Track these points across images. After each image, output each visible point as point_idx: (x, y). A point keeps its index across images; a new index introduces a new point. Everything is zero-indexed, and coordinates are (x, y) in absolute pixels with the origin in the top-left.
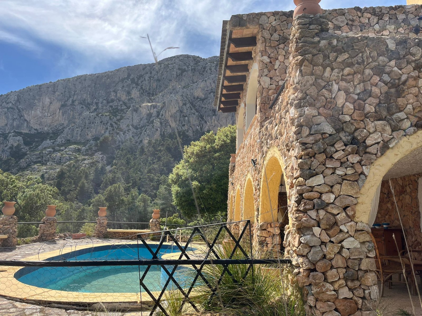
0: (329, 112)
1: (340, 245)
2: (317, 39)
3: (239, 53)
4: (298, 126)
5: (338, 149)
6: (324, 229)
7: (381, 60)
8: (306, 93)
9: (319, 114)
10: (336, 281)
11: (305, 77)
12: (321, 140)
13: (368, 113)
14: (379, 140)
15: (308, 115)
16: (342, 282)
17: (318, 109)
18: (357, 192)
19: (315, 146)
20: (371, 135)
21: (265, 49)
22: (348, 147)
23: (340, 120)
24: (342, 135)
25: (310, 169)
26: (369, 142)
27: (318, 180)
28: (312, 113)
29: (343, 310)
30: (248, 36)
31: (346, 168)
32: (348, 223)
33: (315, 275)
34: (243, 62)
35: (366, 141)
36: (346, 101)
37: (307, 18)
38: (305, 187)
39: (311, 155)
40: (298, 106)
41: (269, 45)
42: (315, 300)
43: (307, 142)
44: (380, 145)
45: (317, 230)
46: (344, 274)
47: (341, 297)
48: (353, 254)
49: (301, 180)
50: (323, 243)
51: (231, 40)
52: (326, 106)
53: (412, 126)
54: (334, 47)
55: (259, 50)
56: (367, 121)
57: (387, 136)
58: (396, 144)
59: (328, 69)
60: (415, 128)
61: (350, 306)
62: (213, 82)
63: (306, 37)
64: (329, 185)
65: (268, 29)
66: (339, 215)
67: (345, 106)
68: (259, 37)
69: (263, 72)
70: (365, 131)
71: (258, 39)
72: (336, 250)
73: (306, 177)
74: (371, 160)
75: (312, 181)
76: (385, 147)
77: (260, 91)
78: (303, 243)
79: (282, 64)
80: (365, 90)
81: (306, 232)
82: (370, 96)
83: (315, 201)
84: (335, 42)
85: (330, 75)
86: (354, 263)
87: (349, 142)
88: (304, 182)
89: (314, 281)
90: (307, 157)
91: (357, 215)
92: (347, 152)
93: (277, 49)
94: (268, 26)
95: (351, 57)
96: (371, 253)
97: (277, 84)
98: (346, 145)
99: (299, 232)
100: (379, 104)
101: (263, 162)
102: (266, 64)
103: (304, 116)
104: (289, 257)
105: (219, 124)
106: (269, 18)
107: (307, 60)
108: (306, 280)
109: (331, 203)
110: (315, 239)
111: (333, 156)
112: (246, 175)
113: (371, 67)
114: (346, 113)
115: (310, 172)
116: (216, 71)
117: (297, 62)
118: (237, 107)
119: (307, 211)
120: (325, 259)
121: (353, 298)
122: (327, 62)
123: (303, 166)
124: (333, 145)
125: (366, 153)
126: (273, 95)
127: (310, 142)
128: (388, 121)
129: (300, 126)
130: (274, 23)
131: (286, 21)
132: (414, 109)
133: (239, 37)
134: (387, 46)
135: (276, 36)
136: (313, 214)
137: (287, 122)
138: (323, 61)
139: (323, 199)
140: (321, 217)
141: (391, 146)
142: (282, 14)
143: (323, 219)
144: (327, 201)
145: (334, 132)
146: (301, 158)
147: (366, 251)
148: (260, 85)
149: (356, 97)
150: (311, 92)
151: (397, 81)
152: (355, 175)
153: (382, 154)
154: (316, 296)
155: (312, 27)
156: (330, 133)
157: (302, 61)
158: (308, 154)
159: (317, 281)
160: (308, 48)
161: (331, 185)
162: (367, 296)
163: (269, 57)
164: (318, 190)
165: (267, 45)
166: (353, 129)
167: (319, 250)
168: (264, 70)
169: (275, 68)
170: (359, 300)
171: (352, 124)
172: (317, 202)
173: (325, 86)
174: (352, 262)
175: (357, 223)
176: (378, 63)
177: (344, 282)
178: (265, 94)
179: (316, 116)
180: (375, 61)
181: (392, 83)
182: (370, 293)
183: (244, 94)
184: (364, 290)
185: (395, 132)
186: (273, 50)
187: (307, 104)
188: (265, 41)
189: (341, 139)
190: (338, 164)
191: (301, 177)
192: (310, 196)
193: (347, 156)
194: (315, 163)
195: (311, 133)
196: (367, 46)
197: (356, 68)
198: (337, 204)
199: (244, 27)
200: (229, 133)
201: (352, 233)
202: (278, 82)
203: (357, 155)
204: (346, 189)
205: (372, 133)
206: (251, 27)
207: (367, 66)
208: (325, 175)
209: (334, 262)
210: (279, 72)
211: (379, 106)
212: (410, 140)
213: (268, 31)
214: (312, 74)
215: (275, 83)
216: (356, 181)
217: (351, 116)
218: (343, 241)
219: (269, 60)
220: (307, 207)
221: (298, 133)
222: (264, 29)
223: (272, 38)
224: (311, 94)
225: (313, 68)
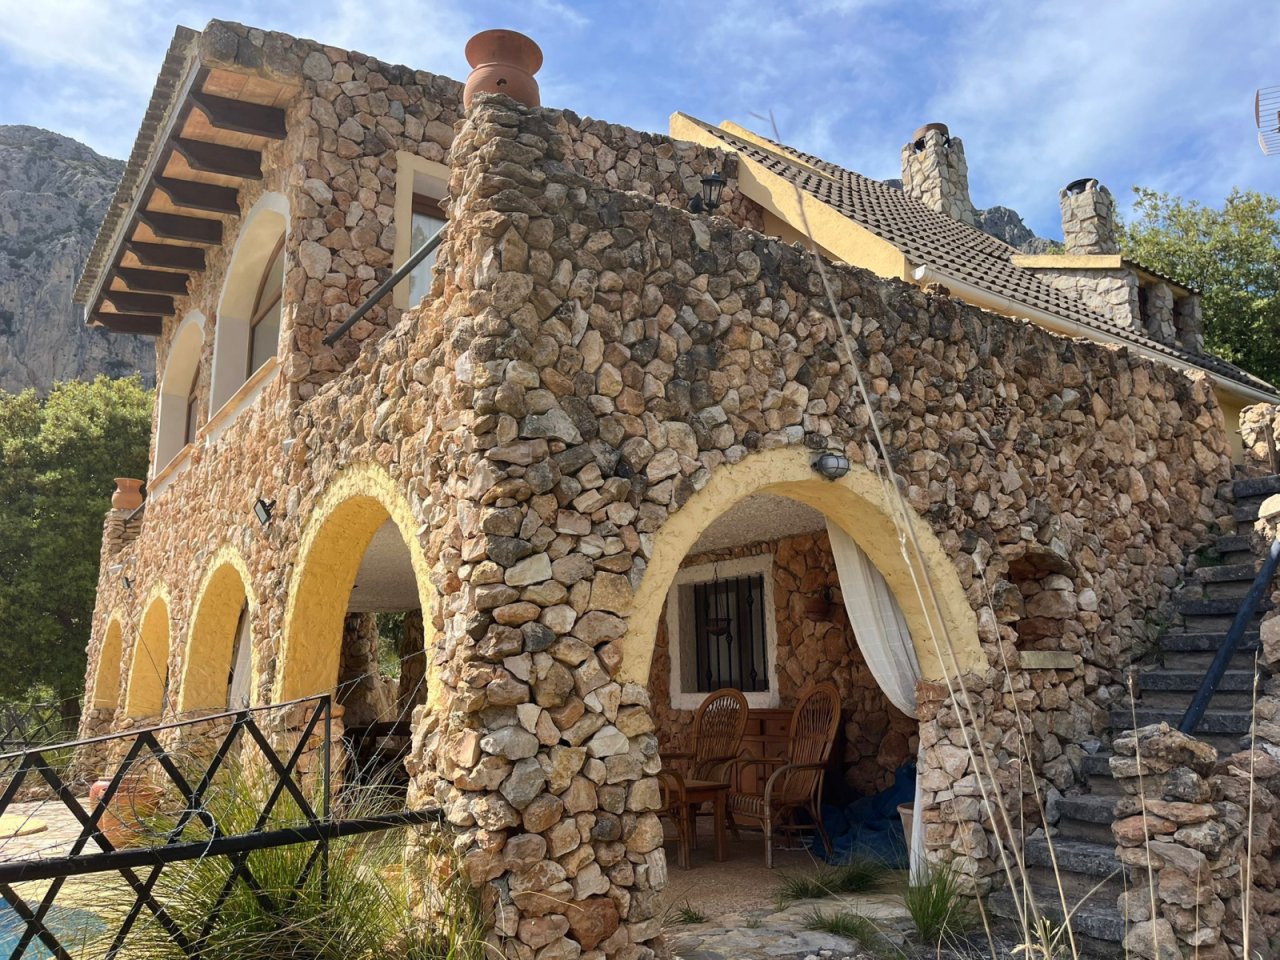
0: (568, 383)
1: (585, 749)
2: (538, 175)
3: (214, 145)
4: (484, 411)
5: (588, 486)
6: (546, 709)
7: (680, 269)
8: (508, 319)
9: (543, 384)
10: (572, 853)
11: (510, 273)
12: (548, 458)
13: (651, 399)
14: (675, 470)
15: (513, 383)
16: (587, 851)
17: (541, 369)
18: (627, 604)
19: (532, 474)
20: (658, 456)
21: (320, 157)
22: (610, 480)
23: (592, 408)
24: (595, 448)
25: (517, 535)
26: (653, 473)
27: (535, 570)
28: (524, 379)
29: (587, 930)
30: (257, 101)
31: (604, 537)
32: (603, 686)
33: (524, 844)
34: (222, 179)
35: (648, 470)
36: (605, 361)
37: (510, 110)
38: (500, 588)
39: (520, 497)
40: (487, 354)
41: (333, 148)
42: (517, 918)
43: (511, 460)
44: (677, 481)
45: (529, 713)
46: (591, 830)
47: (583, 895)
48: (614, 771)
49: (491, 568)
50: (544, 749)
51: (197, 95)
52: (559, 365)
53: (736, 442)
54: (579, 209)
55: (295, 154)
56: (649, 417)
57: (689, 460)
58: (707, 481)
59: (566, 265)
60: (744, 448)
61: (604, 916)
62: (12, 213)
63: (512, 161)
64: (562, 583)
65: (332, 98)
66: (584, 667)
67: (602, 371)
68: (300, 113)
69: (311, 227)
70: (646, 443)
71: (293, 121)
72: (576, 765)
73: (507, 559)
74: (657, 519)
75: (522, 571)
76: (686, 490)
77: (296, 285)
78: (488, 754)
79: (369, 215)
80: (646, 338)
81: (494, 720)
82: (656, 356)
83: (528, 628)
84: (582, 196)
85: (571, 282)
86: (616, 794)
87: (611, 469)
88: (498, 573)
89: (519, 861)
90: (510, 502)
91: (625, 665)
92: (607, 495)
93: (357, 167)
94: (332, 91)
95: (617, 245)
96: (651, 764)
97: (351, 274)
98: (605, 477)
99: (472, 723)
100: (674, 378)
101: (311, 511)
102: (321, 206)
103: (505, 384)
104: (431, 803)
105: (22, 368)
106: (334, 65)
107: (517, 228)
108: (494, 863)
109: (565, 635)
110: (524, 737)
111: (575, 503)
112: (212, 553)
113: (660, 282)
114: (604, 392)
115: (518, 546)
116: (29, 179)
117: (486, 225)
118: (166, 319)
119: (504, 660)
120: (546, 795)
121: (611, 892)
122: (564, 244)
123: (497, 527)
124: (574, 474)
125: (645, 500)
126: (338, 306)
127: (520, 461)
128: (691, 425)
129: (492, 410)
130: (349, 87)
131: (384, 90)
132: (741, 401)
133: (228, 95)
134: (693, 237)
135: (353, 126)
136: (520, 666)
137: (437, 397)
138: (555, 240)
139: (548, 624)
140: (542, 675)
141: (697, 487)
142: (374, 67)
143: (546, 679)
144: (557, 629)
145: (580, 439)
146: (491, 504)
147: (643, 759)
148: (298, 264)
149: (628, 353)
150: (524, 320)
151: (710, 328)
152: (624, 557)
153: (680, 507)
154: (520, 905)
155: (526, 137)
156: (568, 439)
157: (503, 228)
158: (512, 495)
159: (528, 860)
160: (517, 192)
161: (568, 582)
162: (641, 879)
163: (329, 185)
164: (535, 597)
165: (326, 146)
166: (620, 436)
167: (536, 770)
168: (315, 222)
169: (348, 224)
170: (623, 897)
171: (618, 421)
172: (533, 631)
173: (557, 309)
174: (610, 794)
175: (622, 685)
176: (674, 274)
177: (592, 851)
178: (311, 297)
179: (535, 389)
180: (667, 269)
181: (701, 331)
182: (647, 871)
183: (207, 284)
184: (635, 865)
185: (706, 453)
186: (343, 168)
187: (512, 352)
188: (320, 131)
189: (594, 459)
190: (584, 527)
191: (488, 558)
192: (515, 615)
193: (605, 506)
194: (532, 521)
195: (524, 435)
196: (652, 225)
197: (630, 275)
198: (581, 636)
199: (254, 70)
200: (99, 405)
201: (611, 715)
202: (354, 267)
203: (628, 504)
204: (600, 593)
205: (662, 451)
206: (276, 75)
207: (651, 278)
208: (553, 555)
209: (569, 801)
210: (360, 239)
211: (676, 385)
212: (733, 477)
213: (330, 106)
214: (526, 269)
215: (345, 270)
216: (626, 573)
217: (614, 399)
218: (591, 737)
219: (328, 195)
220: (506, 647)
221: (484, 432)
222: (318, 96)
223: (341, 130)
224: (524, 325)
225: (529, 252)
